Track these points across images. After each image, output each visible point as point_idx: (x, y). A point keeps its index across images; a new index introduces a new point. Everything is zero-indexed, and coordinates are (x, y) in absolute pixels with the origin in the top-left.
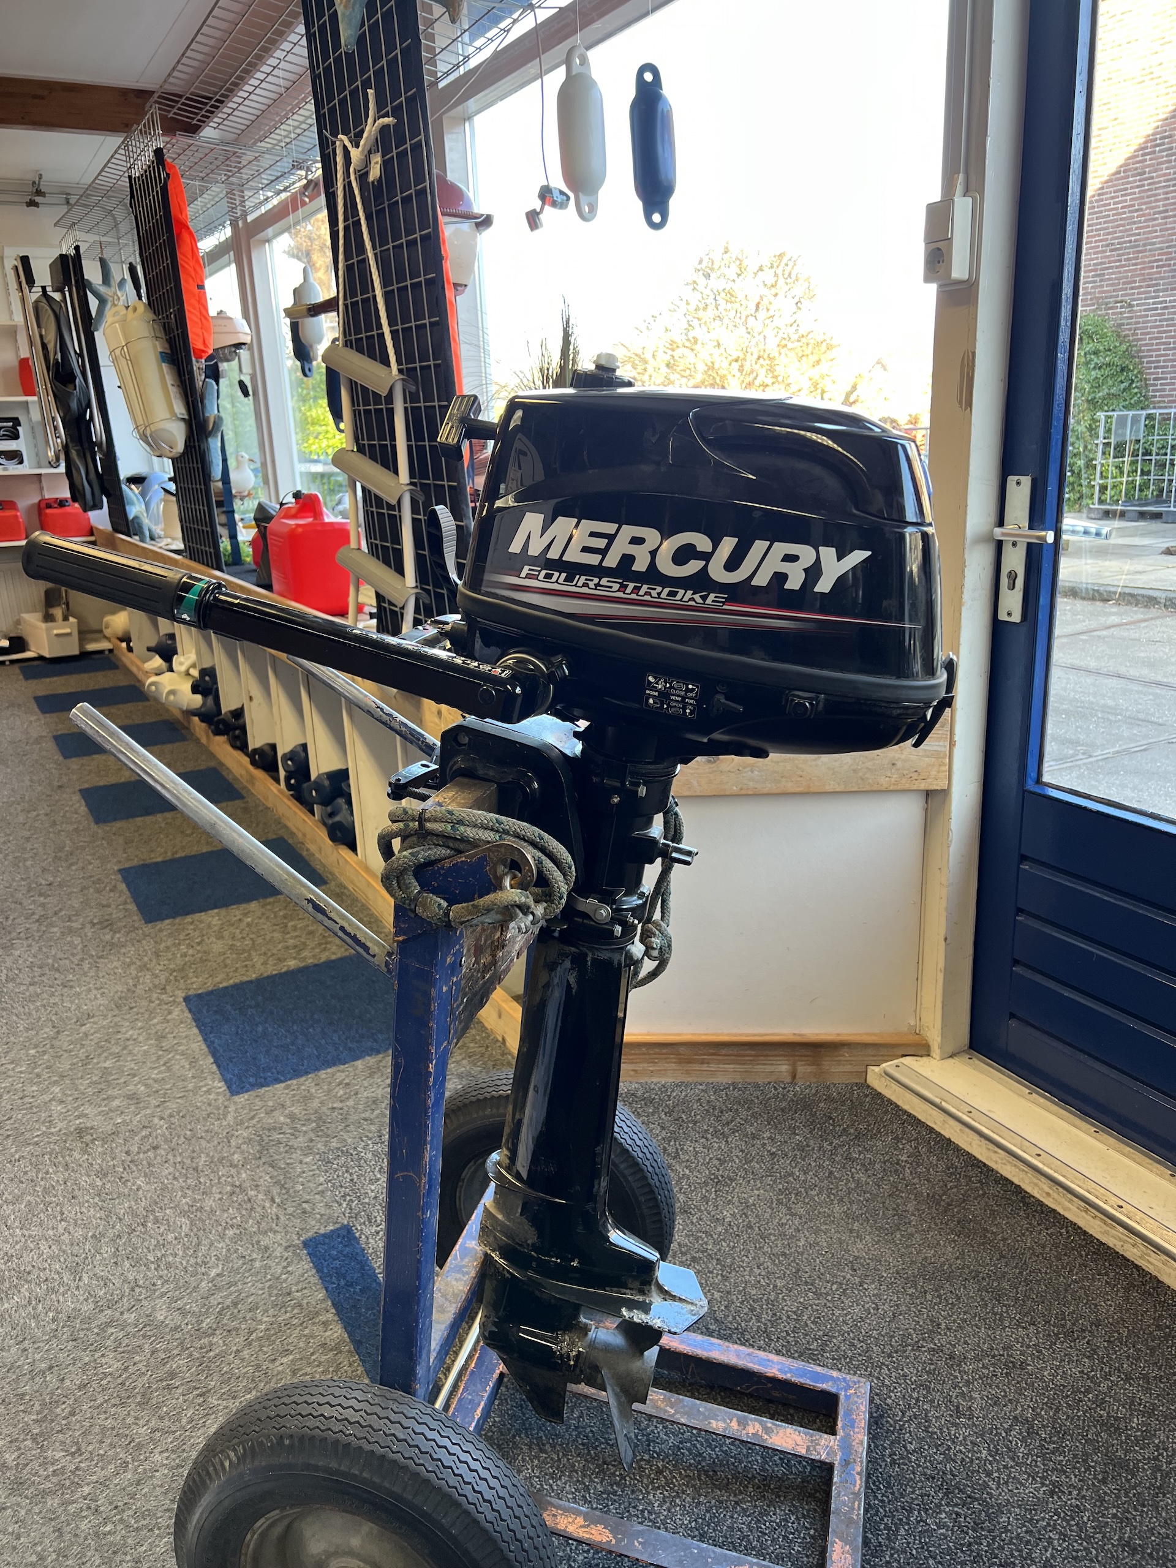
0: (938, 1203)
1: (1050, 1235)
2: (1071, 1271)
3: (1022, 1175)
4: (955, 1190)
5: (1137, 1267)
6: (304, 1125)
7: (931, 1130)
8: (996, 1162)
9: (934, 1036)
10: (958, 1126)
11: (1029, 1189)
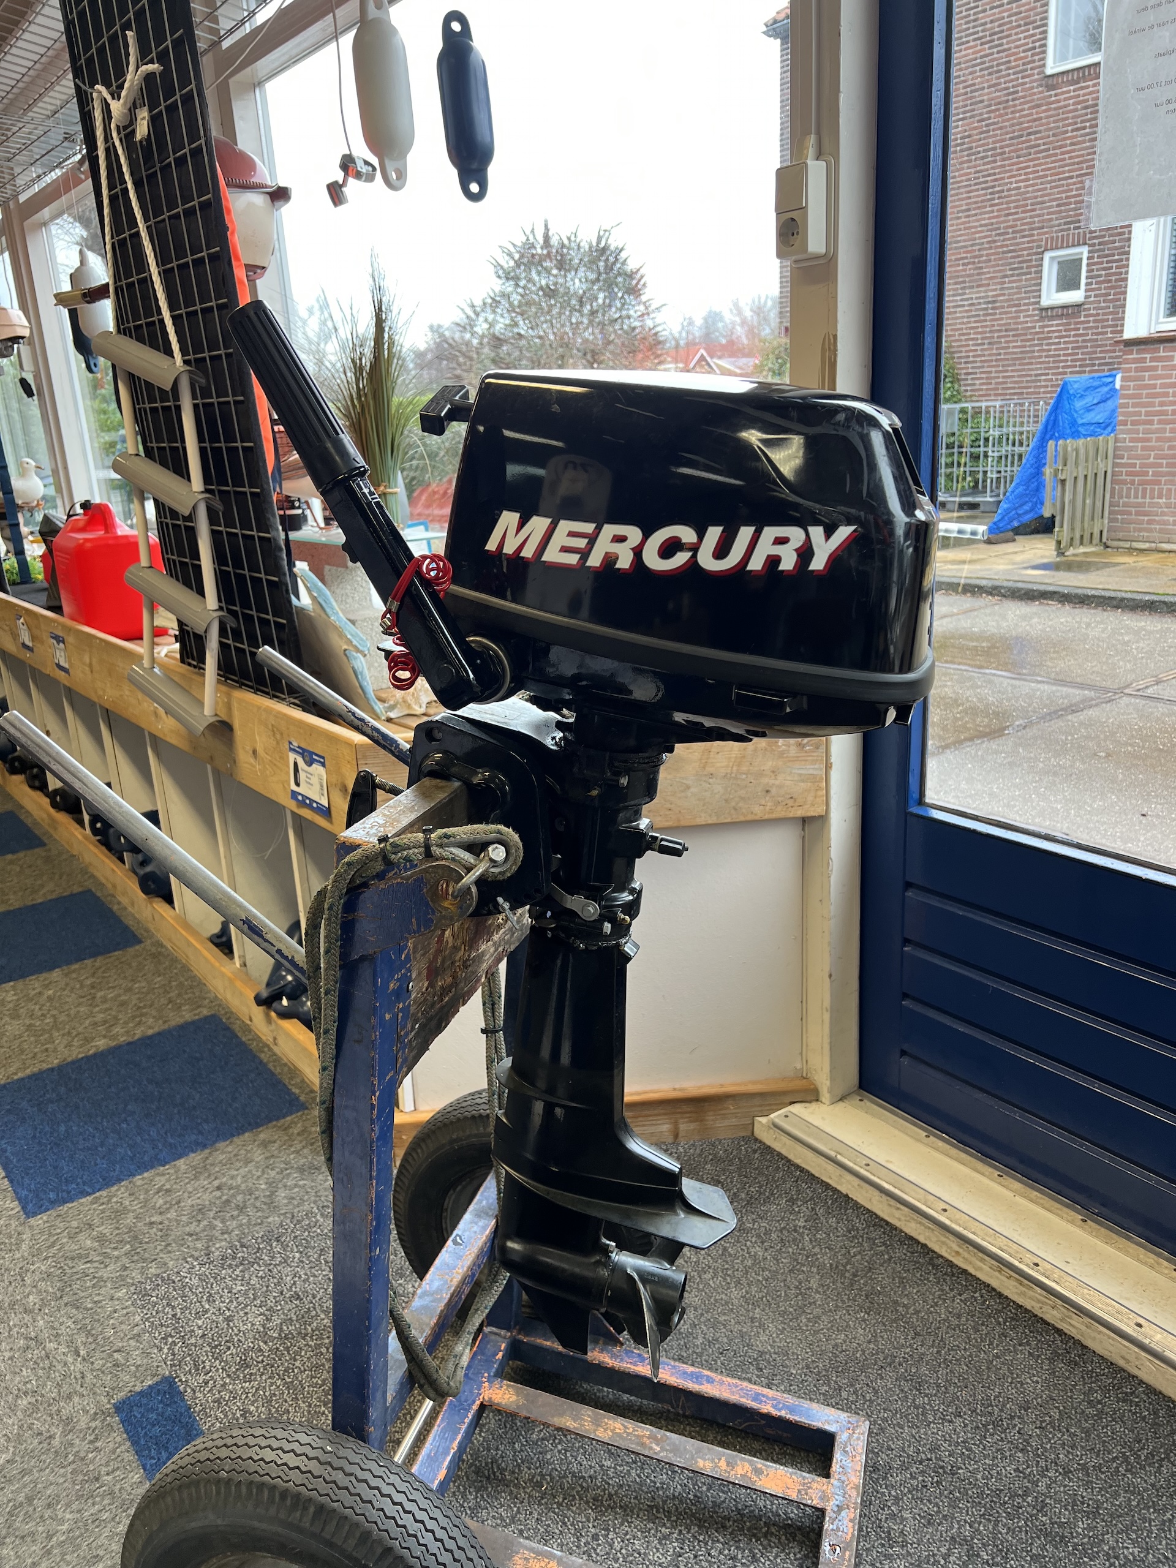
0: (843, 1276)
1: (964, 1301)
2: (991, 1343)
3: (928, 1233)
4: (859, 1257)
5: (1059, 1331)
6: (115, 1248)
7: (827, 1186)
8: (899, 1220)
9: (823, 1080)
10: (856, 1181)
11: (936, 1248)
